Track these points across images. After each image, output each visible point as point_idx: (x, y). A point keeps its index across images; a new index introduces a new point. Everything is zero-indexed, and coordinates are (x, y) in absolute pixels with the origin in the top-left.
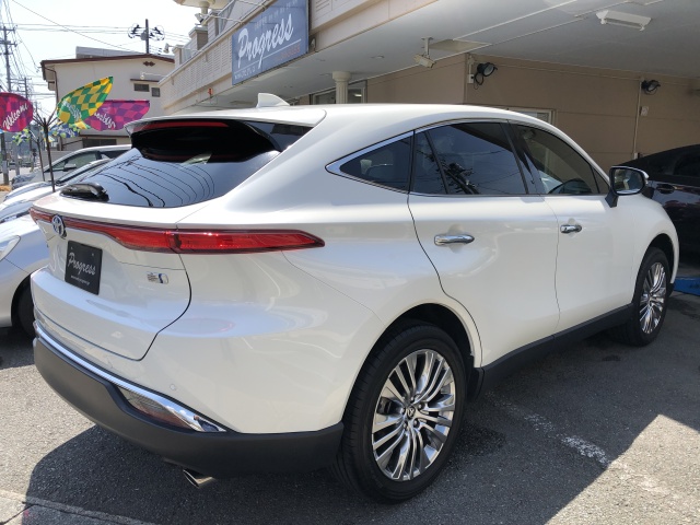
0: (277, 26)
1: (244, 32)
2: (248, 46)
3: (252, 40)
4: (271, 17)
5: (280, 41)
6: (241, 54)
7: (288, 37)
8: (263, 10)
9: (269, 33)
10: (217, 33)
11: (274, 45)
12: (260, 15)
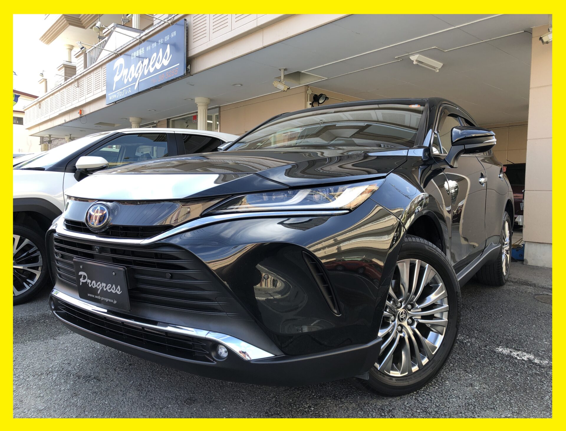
0: (155, 55)
1: (121, 60)
2: (125, 72)
3: (128, 66)
4: (148, 48)
5: (158, 66)
6: (116, 79)
7: (166, 62)
8: (140, 43)
9: (146, 61)
10: (85, 66)
11: (152, 70)
12: (137, 47)
